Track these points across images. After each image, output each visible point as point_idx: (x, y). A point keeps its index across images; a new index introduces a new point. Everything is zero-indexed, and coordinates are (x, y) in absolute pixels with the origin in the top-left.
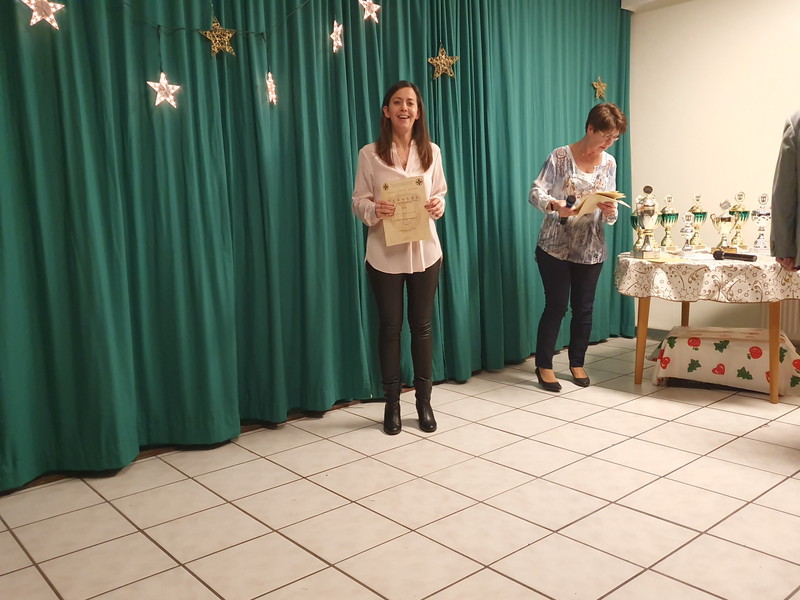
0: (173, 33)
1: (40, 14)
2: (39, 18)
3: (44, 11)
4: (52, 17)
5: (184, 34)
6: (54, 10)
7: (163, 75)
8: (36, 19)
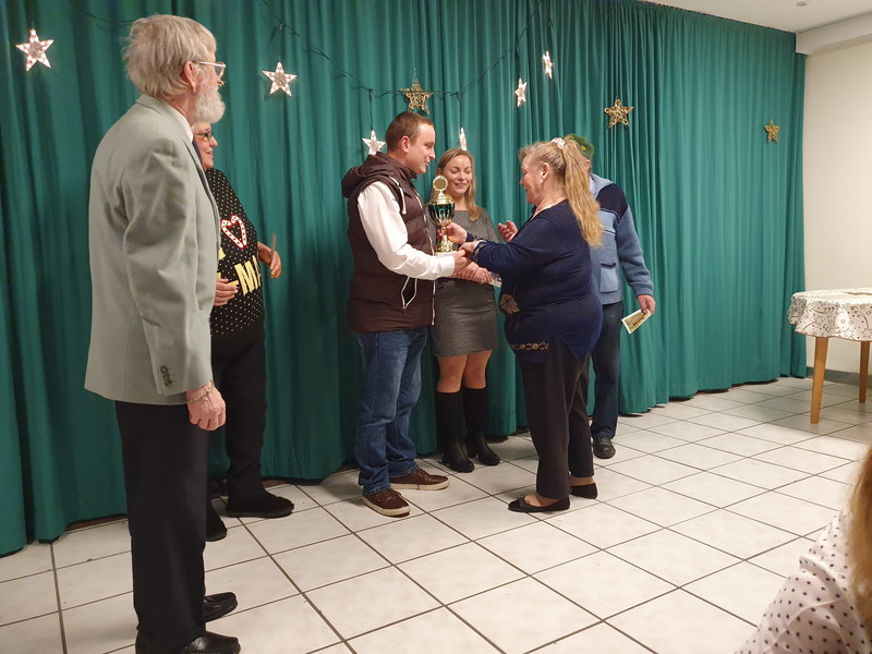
0: (382, 95)
1: (278, 84)
2: (277, 88)
3: (281, 81)
4: (287, 86)
6: (288, 80)
7: (373, 133)
8: (274, 88)
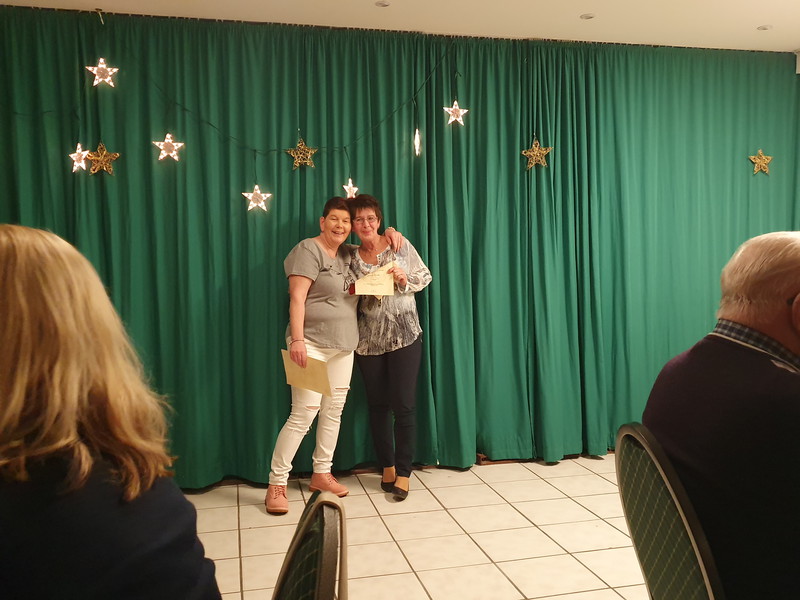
0: (267, 153)
1: (166, 151)
2: (165, 155)
3: (169, 148)
4: (175, 153)
5: (275, 154)
6: (176, 148)
7: (257, 187)
